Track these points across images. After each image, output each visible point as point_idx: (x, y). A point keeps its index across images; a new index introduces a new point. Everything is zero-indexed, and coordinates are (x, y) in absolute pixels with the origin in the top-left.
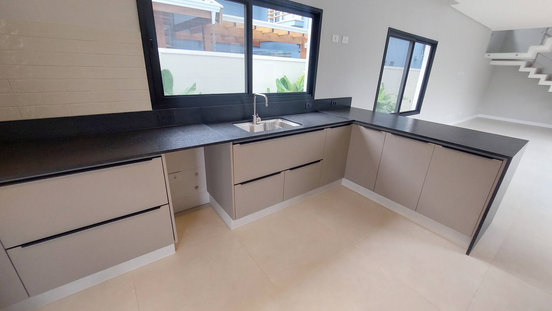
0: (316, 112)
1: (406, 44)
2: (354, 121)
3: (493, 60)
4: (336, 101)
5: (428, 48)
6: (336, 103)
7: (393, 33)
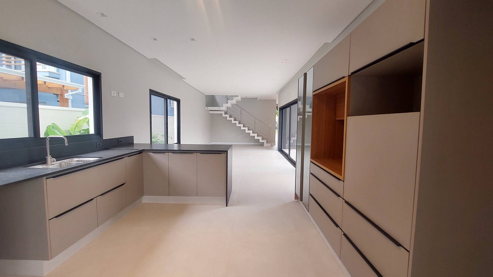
0: (107, 149)
1: (162, 100)
2: (144, 150)
3: (210, 111)
4: (122, 140)
5: (175, 103)
6: (122, 141)
7: (153, 92)
